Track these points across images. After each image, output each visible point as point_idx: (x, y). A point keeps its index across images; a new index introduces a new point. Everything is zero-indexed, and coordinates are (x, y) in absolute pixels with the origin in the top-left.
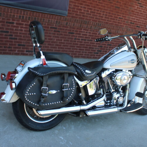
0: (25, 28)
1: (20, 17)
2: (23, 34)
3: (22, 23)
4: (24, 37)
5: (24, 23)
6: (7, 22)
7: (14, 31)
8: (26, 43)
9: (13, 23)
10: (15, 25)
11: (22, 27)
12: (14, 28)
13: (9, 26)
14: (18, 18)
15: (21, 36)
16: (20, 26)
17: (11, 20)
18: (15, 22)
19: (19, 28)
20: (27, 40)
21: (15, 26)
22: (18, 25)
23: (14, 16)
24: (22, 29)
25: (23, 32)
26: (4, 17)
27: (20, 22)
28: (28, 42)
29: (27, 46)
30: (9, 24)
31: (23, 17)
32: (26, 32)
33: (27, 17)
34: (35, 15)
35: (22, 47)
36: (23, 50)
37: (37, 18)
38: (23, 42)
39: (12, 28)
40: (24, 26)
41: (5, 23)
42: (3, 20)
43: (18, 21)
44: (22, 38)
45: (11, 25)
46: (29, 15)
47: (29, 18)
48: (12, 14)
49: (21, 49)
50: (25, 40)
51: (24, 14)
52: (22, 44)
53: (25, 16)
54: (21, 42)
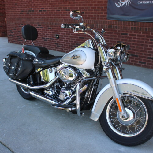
0: (137, 39)
1: (132, 28)
2: (136, 44)
3: (135, 34)
4: (137, 47)
5: (137, 34)
6: (122, 34)
7: (128, 42)
8: (139, 54)
9: (127, 34)
10: (128, 36)
11: (135, 38)
12: (128, 39)
13: (123, 37)
14: (130, 29)
15: (134, 47)
16: (133, 37)
17: (125, 32)
18: (129, 33)
19: (132, 39)
20: (140, 51)
21: (128, 38)
22: (131, 36)
23: (126, 27)
24: (135, 40)
25: (136, 43)
26: (119, 30)
27: (133, 33)
28: (141, 52)
29: (140, 57)
30: (123, 36)
31: (135, 28)
32: (138, 43)
33: (138, 28)
34: (145, 25)
35: (135, 57)
36: (136, 60)
37: (148, 28)
38: (136, 53)
39: (126, 39)
40: (137, 37)
41: (121, 35)
42: (119, 32)
43: (131, 32)
44: (135, 48)
45: (125, 36)
46: (139, 26)
47: (140, 28)
48: (125, 26)
49: (134, 60)
50: (138, 50)
51: (135, 25)
52: (135, 54)
53: (136, 27)
54: (134, 53)
